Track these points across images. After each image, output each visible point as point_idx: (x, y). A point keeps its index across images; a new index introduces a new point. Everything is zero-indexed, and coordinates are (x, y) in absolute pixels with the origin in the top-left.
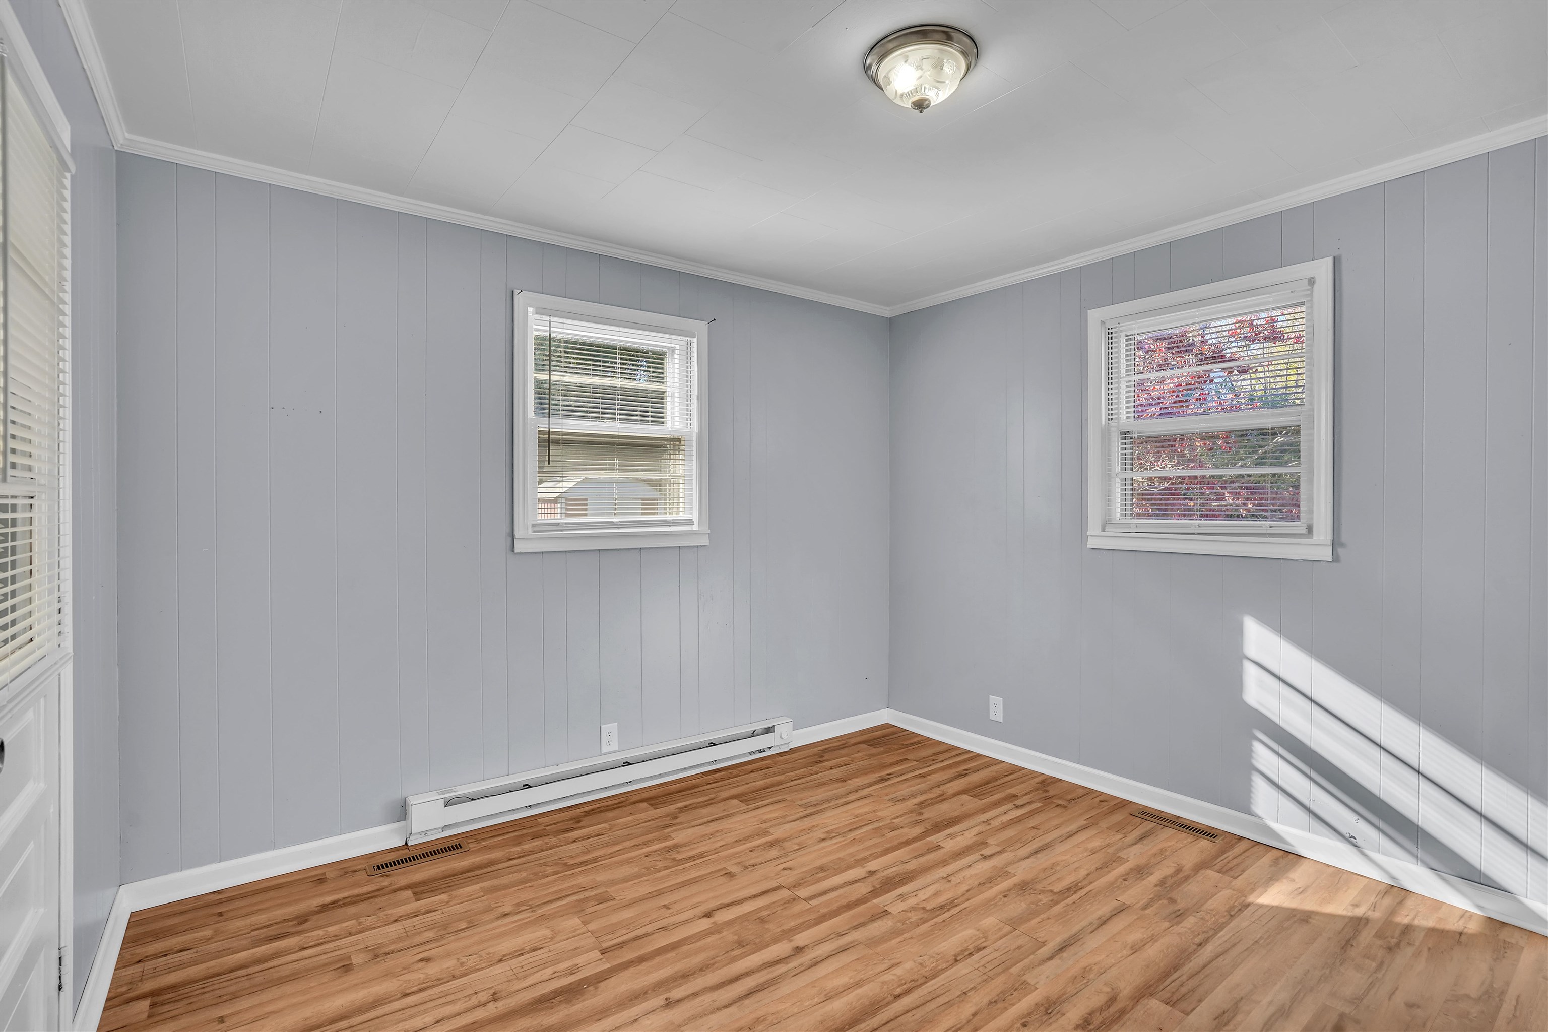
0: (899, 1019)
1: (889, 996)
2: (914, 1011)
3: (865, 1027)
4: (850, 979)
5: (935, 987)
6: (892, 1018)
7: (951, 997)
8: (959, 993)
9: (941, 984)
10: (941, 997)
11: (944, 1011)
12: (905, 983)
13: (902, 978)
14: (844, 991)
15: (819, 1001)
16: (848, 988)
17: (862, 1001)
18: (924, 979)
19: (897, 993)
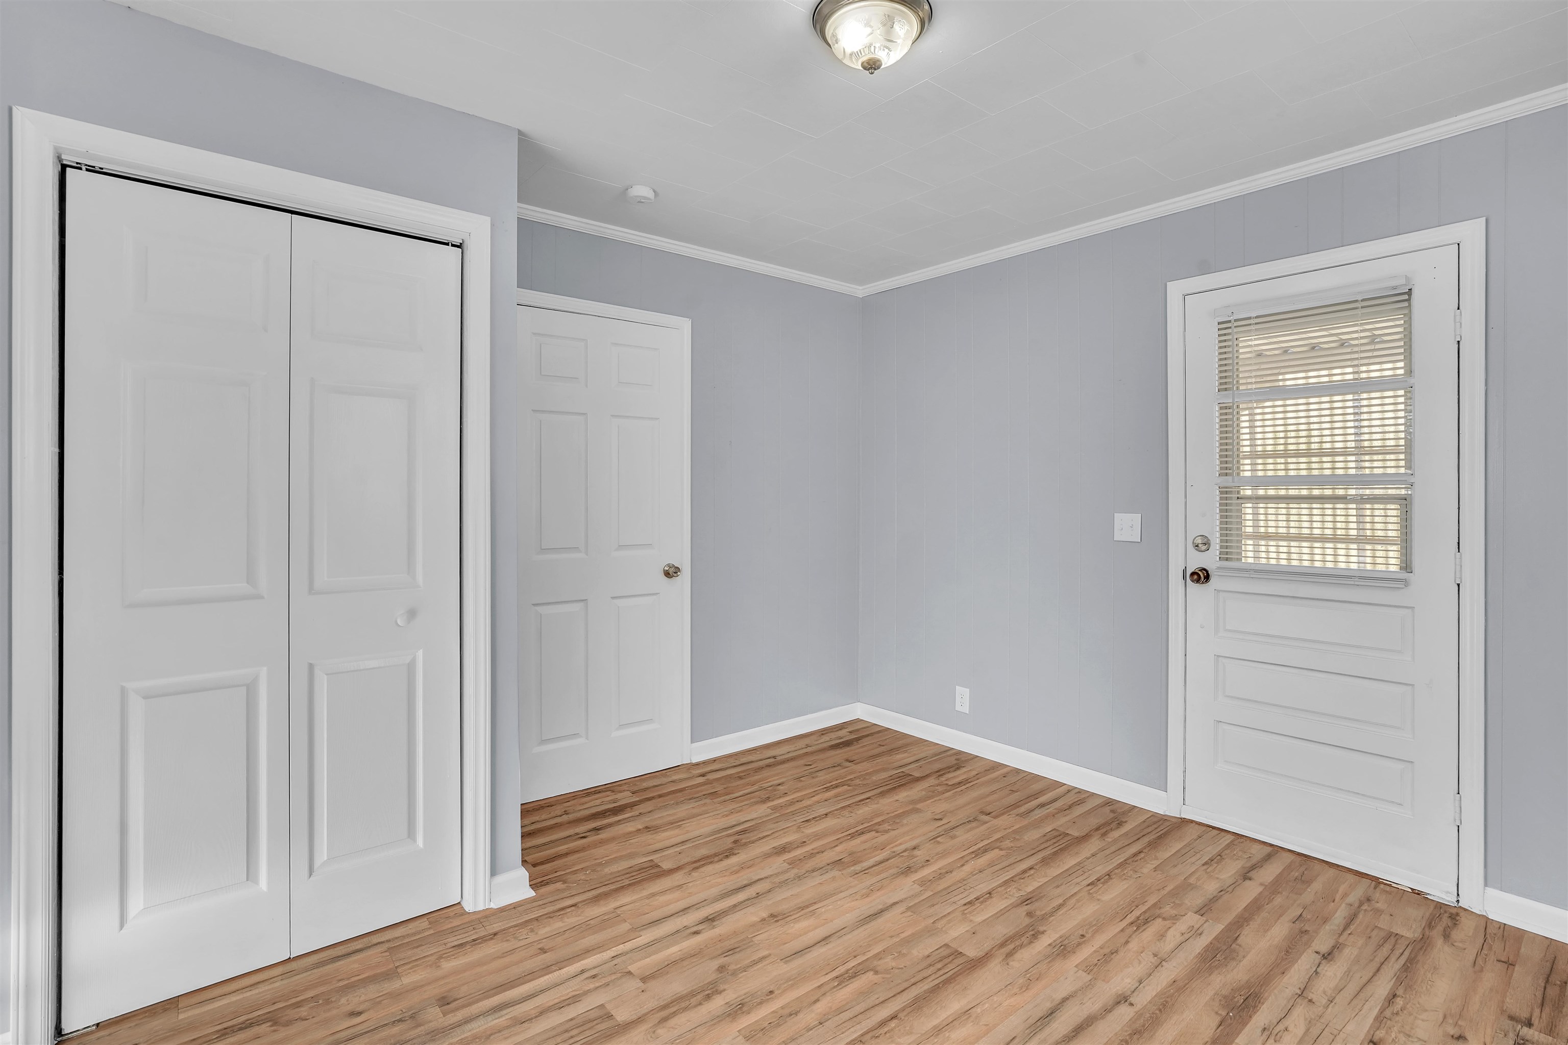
0: (892, 995)
1: (903, 1018)
2: (877, 1003)
3: (923, 986)
4: (948, 1037)
5: (852, 1030)
6: (898, 995)
7: (837, 1018)
8: (826, 1024)
9: (846, 1034)
10: (848, 1018)
11: (847, 1003)
12: (885, 1033)
13: (890, 1040)
14: (952, 1022)
15: (975, 1008)
16: (949, 1024)
17: (932, 1011)
18: (864, 1039)
19: (894, 1021)
